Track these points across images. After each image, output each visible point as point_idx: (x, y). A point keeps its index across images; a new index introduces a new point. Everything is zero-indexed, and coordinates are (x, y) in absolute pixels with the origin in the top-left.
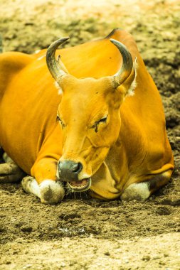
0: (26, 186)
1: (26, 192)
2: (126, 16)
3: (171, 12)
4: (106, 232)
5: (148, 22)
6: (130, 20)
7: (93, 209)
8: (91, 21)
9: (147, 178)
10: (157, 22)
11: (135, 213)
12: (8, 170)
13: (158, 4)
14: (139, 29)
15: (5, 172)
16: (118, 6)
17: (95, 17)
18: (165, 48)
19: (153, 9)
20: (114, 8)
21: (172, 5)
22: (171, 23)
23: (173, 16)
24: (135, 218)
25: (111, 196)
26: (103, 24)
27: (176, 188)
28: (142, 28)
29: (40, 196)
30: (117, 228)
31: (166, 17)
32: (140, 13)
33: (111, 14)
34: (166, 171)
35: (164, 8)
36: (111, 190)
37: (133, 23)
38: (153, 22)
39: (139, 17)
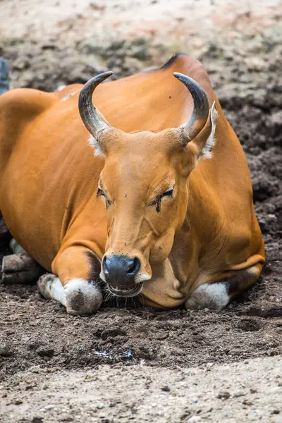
0: (44, 287)
1: (45, 298)
2: (192, 35)
3: (259, 28)
4: (164, 356)
5: (226, 43)
6: (198, 41)
7: (145, 322)
8: (141, 42)
9: (224, 276)
10: (239, 43)
11: (207, 328)
12: (17, 264)
13: (240, 17)
14: (213, 53)
15: (14, 267)
16: (180, 20)
17: (147, 37)
18: (250, 82)
19: (233, 25)
20: (175, 23)
21: (261, 18)
22: (259, 45)
23: (262, 35)
24: (207, 335)
25: (171, 303)
26: (159, 47)
27: (268, 291)
28: (217, 53)
29: (65, 303)
30: (180, 351)
31: (253, 37)
32: (213, 31)
33: (171, 33)
34: (254, 265)
35: (249, 23)
36: (171, 295)
37: (203, 46)
38: (233, 43)
39: (211, 37)
